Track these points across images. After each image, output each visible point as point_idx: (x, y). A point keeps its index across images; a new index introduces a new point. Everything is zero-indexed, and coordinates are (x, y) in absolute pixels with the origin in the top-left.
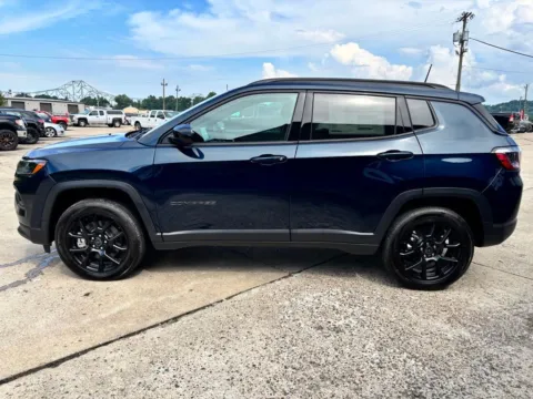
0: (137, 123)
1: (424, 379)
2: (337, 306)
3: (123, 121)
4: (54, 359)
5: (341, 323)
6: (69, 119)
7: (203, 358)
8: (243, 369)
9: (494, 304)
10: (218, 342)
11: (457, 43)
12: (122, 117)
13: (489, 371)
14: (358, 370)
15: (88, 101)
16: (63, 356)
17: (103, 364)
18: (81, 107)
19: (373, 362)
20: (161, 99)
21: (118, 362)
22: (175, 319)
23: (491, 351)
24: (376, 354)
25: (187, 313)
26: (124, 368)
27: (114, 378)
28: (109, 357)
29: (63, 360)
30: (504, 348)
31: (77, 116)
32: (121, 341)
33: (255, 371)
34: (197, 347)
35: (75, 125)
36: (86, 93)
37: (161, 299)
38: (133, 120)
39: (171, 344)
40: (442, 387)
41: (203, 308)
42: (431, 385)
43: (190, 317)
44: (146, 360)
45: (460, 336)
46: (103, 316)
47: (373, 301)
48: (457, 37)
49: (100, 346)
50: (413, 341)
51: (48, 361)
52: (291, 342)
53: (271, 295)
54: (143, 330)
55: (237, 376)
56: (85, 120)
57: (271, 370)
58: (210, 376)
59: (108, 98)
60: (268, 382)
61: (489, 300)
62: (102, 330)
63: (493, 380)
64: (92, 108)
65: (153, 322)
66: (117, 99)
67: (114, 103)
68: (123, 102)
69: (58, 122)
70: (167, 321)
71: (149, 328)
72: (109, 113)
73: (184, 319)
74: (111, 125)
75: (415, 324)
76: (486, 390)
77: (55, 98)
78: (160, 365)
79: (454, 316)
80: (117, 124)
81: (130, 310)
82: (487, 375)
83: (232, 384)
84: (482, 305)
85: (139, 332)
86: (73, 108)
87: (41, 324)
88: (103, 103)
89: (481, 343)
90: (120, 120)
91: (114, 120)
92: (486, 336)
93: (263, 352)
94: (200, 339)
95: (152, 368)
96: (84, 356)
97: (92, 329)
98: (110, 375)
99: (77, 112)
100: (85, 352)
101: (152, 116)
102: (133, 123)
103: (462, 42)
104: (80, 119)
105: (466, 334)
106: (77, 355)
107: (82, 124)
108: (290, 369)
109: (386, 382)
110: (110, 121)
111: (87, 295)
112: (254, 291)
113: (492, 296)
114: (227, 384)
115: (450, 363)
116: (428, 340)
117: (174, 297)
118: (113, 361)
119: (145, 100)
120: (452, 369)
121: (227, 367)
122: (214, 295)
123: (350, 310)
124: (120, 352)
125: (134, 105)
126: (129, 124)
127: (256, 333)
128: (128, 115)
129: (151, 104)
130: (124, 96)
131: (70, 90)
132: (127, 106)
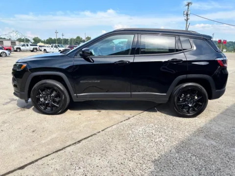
0: (45, 50)
1: (201, 165)
2: (154, 132)
3: (38, 49)
4: (22, 165)
5: (157, 140)
6: (12, 48)
7: (96, 161)
8: (117, 165)
9: (222, 128)
10: (102, 152)
11: (185, 16)
12: (37, 47)
13: (228, 160)
14: (171, 163)
15: (20, 40)
16: (26, 163)
17: (47, 166)
18: (17, 43)
19: (176, 159)
20: (55, 39)
21: (55, 165)
22: (79, 142)
23: (227, 150)
24: (177, 155)
25: (85, 139)
26: (58, 168)
27: (54, 174)
28: (50, 162)
29: (26, 165)
30: (232, 149)
31: (15, 47)
32: (54, 154)
33: (123, 166)
34: (92, 155)
35: (15, 51)
36: (19, 37)
37: (70, 132)
38: (43, 49)
39: (79, 154)
40: (210, 169)
41: (92, 136)
42: (205, 168)
43: (86, 140)
44: (69, 163)
45: (212, 144)
46: (43, 142)
47: (169, 129)
48: (185, 13)
49: (44, 157)
50: (192, 148)
51: (19, 166)
52: (137, 151)
53: (123, 128)
54: (64, 148)
55: (115, 169)
56: (20, 48)
57: (130, 165)
58: (102, 170)
59: (30, 39)
60: (130, 171)
61: (219, 127)
62: (44, 149)
63: (232, 164)
64: (22, 43)
65: (68, 144)
66: (34, 39)
67: (33, 41)
68: (37, 41)
69: (7, 49)
70: (75, 143)
71: (67, 147)
72: (31, 45)
73: (83, 141)
74: (32, 51)
75: (191, 139)
76: (230, 169)
77: (4, 38)
78: (76, 165)
79: (207, 135)
80: (35, 51)
81: (56, 138)
82: (228, 162)
83: (113, 173)
84: (217, 129)
85: (62, 149)
86: (13, 43)
87: (12, 147)
88: (28, 41)
89: (222, 147)
90: (36, 49)
91: (34, 49)
92: (223, 143)
93: (125, 156)
94: (93, 151)
95: (72, 167)
96: (36, 163)
97: (38, 149)
98: (52, 172)
99: (15, 45)
100: (37, 161)
101: (52, 47)
102: (43, 50)
103: (187, 15)
104: (17, 48)
105: (214, 143)
106: (33, 162)
107: (18, 50)
108: (139, 164)
109: (185, 168)
110: (32, 49)
111: (34, 131)
112: (114, 127)
113: (220, 125)
114: (111, 173)
115: (211, 157)
116: (198, 147)
117: (76, 131)
118: (52, 164)
119: (47, 40)
120: (213, 160)
121: (109, 165)
122: (96, 129)
123: (160, 134)
124: (54, 160)
125: (42, 42)
126: (41, 51)
127: (119, 147)
128: (40, 46)
129: (50, 42)
130: (37, 38)
131: (12, 35)
132: (39, 42)
